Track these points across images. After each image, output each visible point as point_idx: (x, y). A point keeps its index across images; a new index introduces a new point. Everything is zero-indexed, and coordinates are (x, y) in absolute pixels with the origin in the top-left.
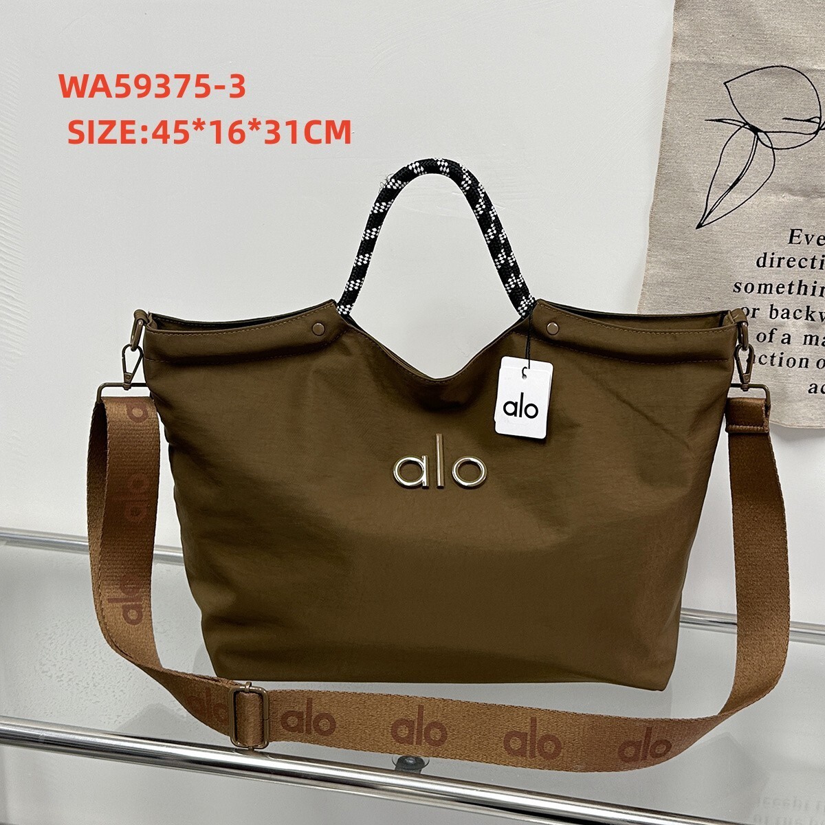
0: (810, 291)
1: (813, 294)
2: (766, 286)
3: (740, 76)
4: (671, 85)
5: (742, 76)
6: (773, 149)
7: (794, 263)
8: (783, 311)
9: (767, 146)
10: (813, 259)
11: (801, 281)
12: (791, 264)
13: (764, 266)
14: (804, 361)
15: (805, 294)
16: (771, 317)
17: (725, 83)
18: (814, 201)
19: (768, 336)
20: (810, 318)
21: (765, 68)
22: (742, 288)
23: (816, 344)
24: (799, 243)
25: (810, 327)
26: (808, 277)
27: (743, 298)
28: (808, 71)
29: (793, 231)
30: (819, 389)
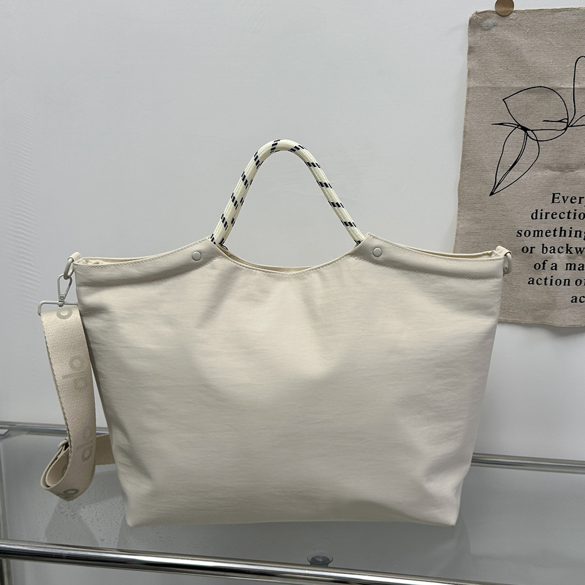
0: (568, 234)
1: (570, 236)
2: (538, 231)
4: (468, 102)
5: (514, 94)
6: (538, 141)
7: (556, 216)
8: (551, 248)
9: (533, 139)
10: (569, 213)
11: (561, 228)
12: (554, 216)
13: (536, 218)
14: (567, 281)
15: (565, 236)
16: (543, 252)
17: (503, 100)
18: (567, 174)
19: (542, 265)
20: (569, 252)
21: (528, 89)
22: (523, 234)
23: (574, 269)
24: (559, 202)
25: (569, 258)
26: (566, 224)
27: (523, 241)
28: (558, 89)
29: (554, 194)
30: (578, 300)
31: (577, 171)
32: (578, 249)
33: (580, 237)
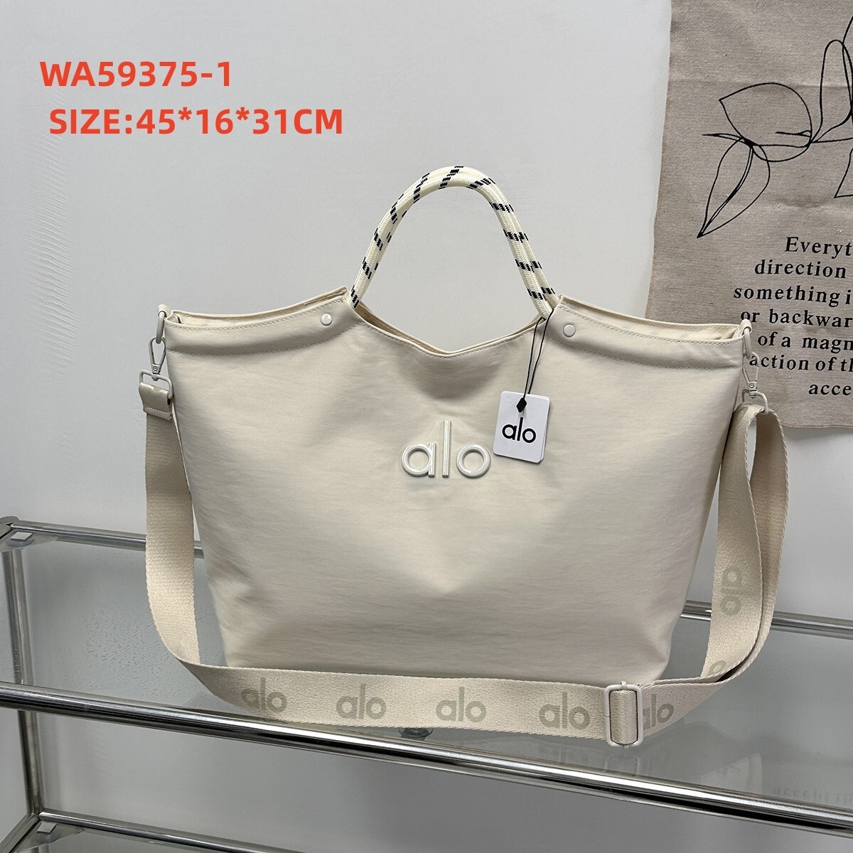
0: (807, 296)
1: (810, 299)
2: (765, 291)
3: (734, 93)
4: (669, 102)
5: (736, 92)
6: (768, 161)
7: (791, 269)
8: (783, 315)
9: (762, 159)
10: (810, 266)
11: (799, 287)
12: (789, 270)
13: (762, 272)
14: (804, 363)
15: (803, 299)
16: (771, 321)
17: (720, 100)
18: (808, 210)
19: (769, 339)
20: (808, 322)
21: (757, 85)
22: (742, 293)
23: (815, 347)
24: (796, 251)
25: (809, 330)
26: (806, 282)
27: (744, 304)
28: (798, 87)
29: (789, 239)
30: (819, 390)
31: (822, 207)
32: (821, 319)
33: (824, 301)
